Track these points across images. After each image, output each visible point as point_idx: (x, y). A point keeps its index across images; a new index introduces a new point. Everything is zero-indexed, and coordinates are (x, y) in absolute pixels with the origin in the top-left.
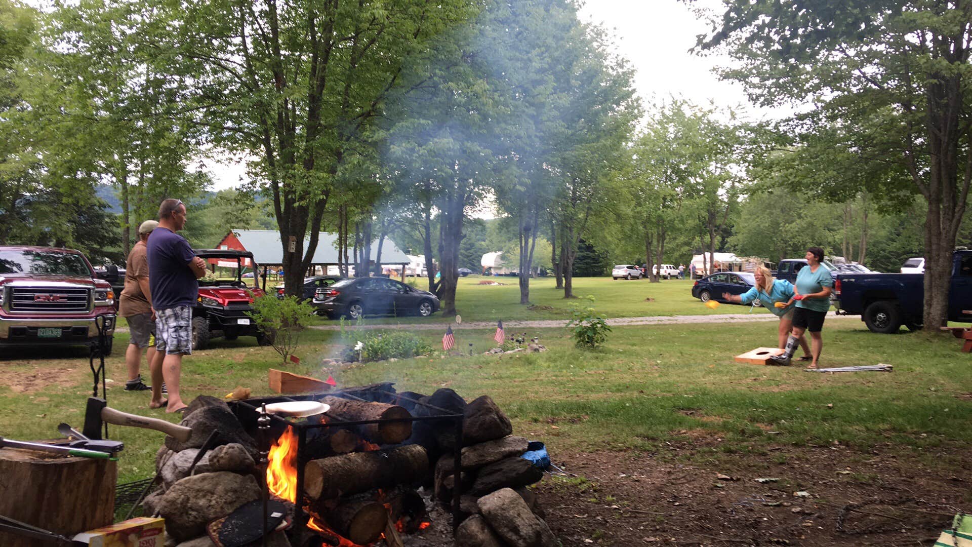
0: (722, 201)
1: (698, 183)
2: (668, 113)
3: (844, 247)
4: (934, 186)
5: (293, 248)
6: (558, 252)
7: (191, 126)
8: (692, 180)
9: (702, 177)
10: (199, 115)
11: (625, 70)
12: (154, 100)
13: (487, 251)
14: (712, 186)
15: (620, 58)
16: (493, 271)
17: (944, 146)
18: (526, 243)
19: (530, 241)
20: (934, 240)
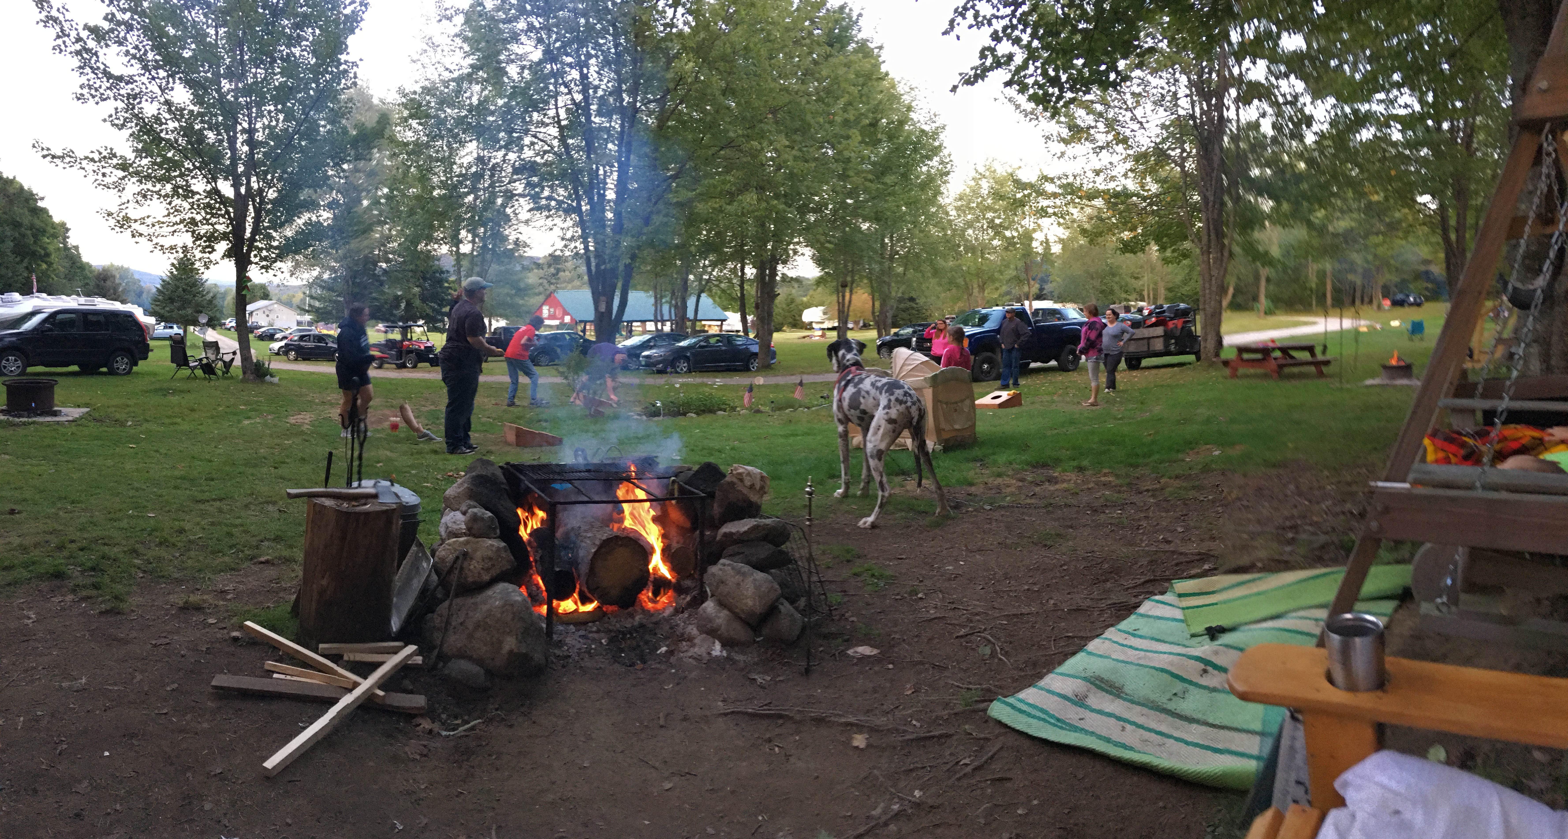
0: (1038, 253)
1: (1013, 237)
2: (981, 170)
3: (1145, 293)
4: (1205, 239)
5: (603, 308)
6: (877, 304)
7: (510, 196)
8: (1008, 234)
9: (1017, 230)
10: (519, 187)
11: (937, 125)
12: (478, 176)
13: (808, 306)
14: (1027, 237)
15: (932, 113)
16: (814, 325)
17: (1211, 204)
18: (844, 297)
19: (847, 295)
20: (1207, 285)
